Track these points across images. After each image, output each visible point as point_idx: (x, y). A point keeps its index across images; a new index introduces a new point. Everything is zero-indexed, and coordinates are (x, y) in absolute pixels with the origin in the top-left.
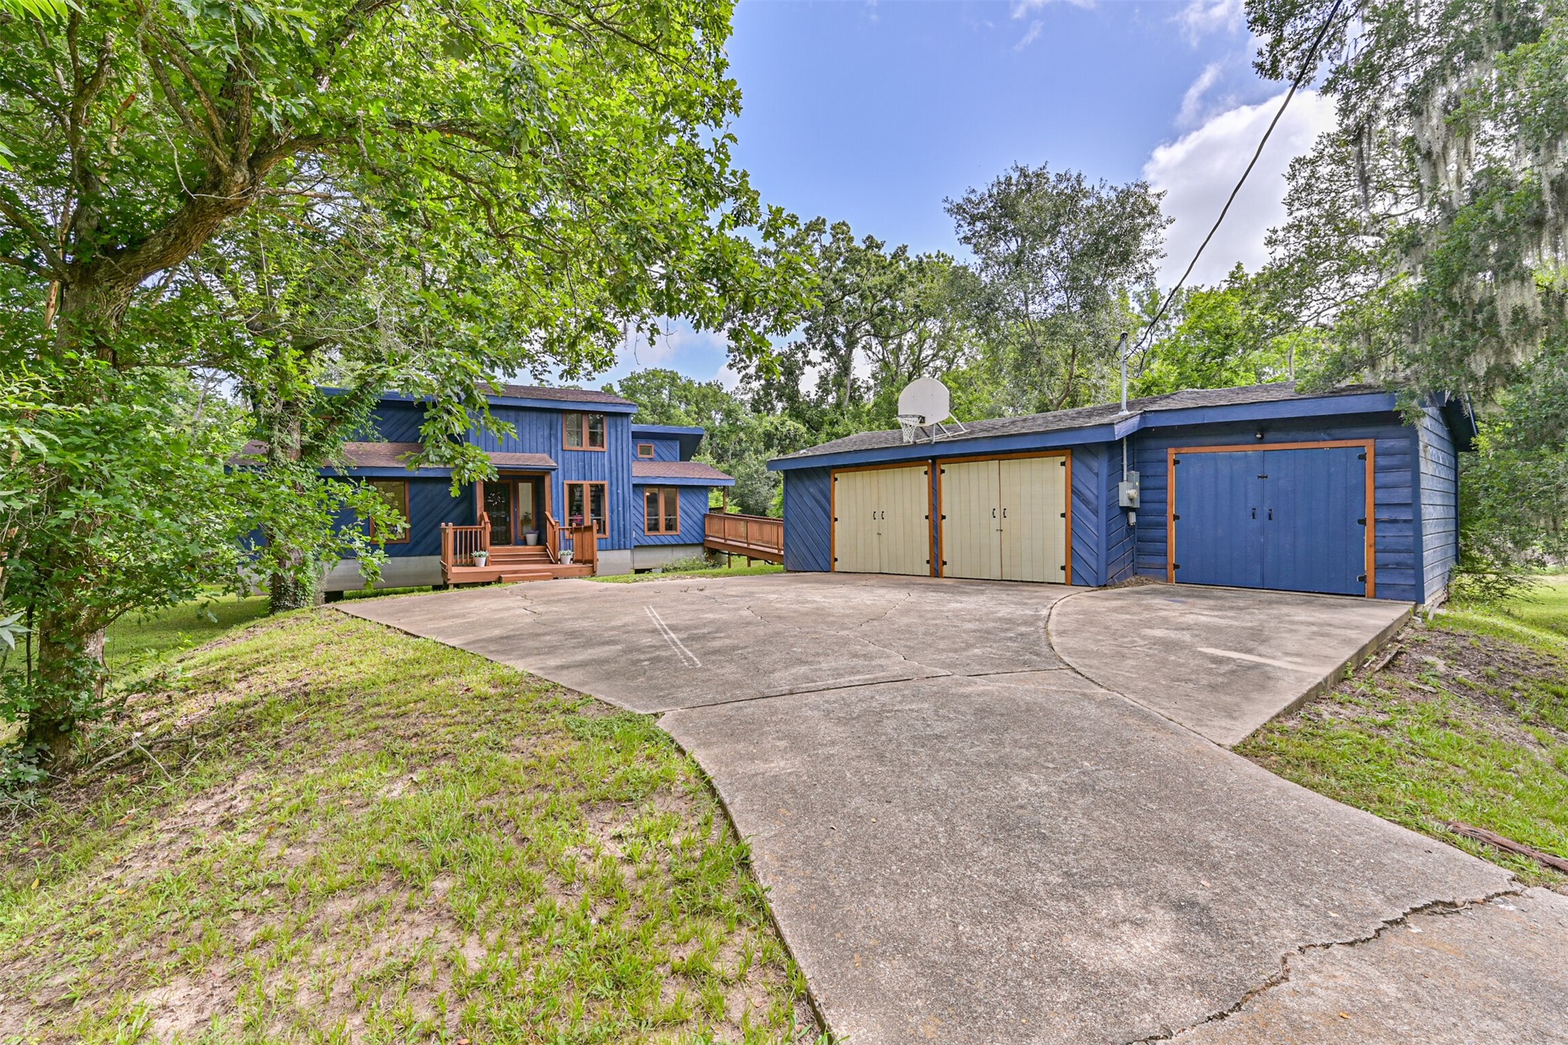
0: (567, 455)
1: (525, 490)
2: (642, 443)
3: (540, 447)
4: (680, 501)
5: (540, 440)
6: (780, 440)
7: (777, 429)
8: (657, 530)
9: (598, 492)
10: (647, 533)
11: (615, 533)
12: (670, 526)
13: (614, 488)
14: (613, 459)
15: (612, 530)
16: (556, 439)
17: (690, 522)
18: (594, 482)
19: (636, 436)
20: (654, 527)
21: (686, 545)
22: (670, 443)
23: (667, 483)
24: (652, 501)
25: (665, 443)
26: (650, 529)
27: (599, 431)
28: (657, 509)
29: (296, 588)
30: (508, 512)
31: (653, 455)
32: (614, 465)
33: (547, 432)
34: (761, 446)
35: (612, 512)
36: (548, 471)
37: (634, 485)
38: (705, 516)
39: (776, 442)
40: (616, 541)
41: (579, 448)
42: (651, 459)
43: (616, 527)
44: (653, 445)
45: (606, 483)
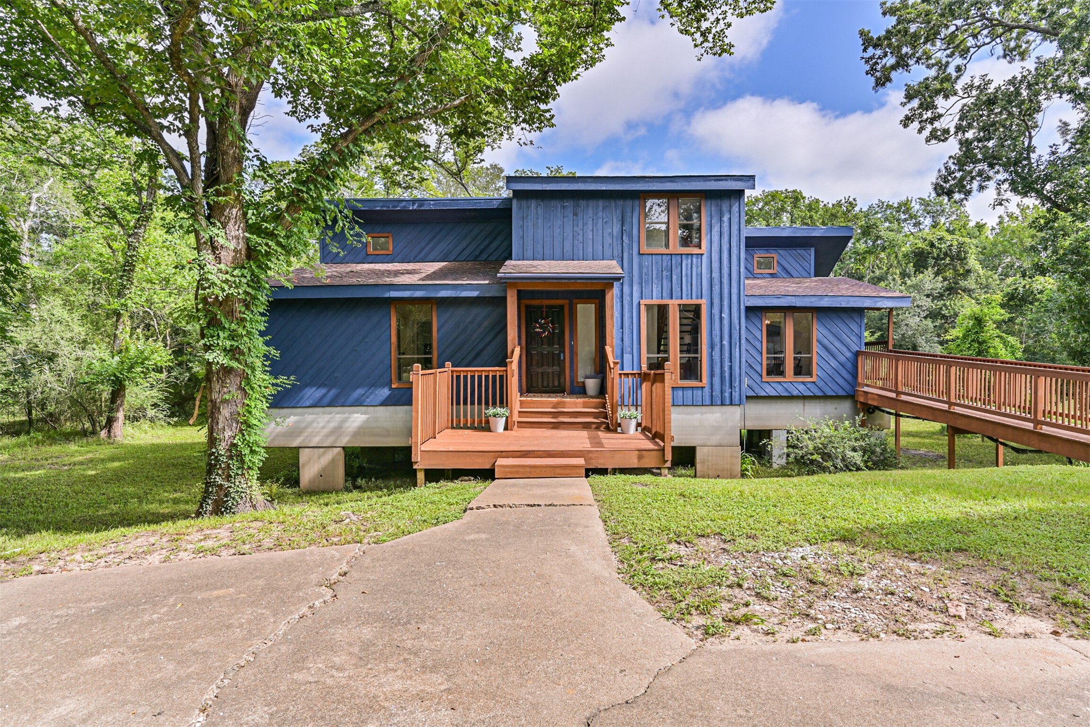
0: (647, 261)
1: (585, 312)
2: (759, 255)
3: (608, 252)
4: (819, 332)
5: (608, 240)
6: (937, 258)
7: (932, 245)
8: (782, 373)
9: (691, 315)
10: (766, 378)
11: (717, 380)
12: (802, 368)
13: (716, 311)
14: (715, 265)
15: (712, 375)
16: (631, 237)
17: (834, 363)
18: (685, 301)
19: (753, 243)
20: (776, 369)
21: (825, 397)
22: (801, 251)
23: (799, 303)
24: (774, 332)
25: (794, 252)
26: (769, 373)
27: (695, 222)
28: (782, 342)
29: (231, 457)
30: (562, 346)
31: (776, 269)
32: (716, 275)
33: (616, 229)
34: (911, 268)
35: (712, 347)
36: (609, 282)
37: (748, 309)
38: (857, 354)
39: (931, 261)
40: (717, 393)
41: (663, 250)
42: (773, 275)
43: (717, 370)
44: (775, 255)
45: (704, 302)
